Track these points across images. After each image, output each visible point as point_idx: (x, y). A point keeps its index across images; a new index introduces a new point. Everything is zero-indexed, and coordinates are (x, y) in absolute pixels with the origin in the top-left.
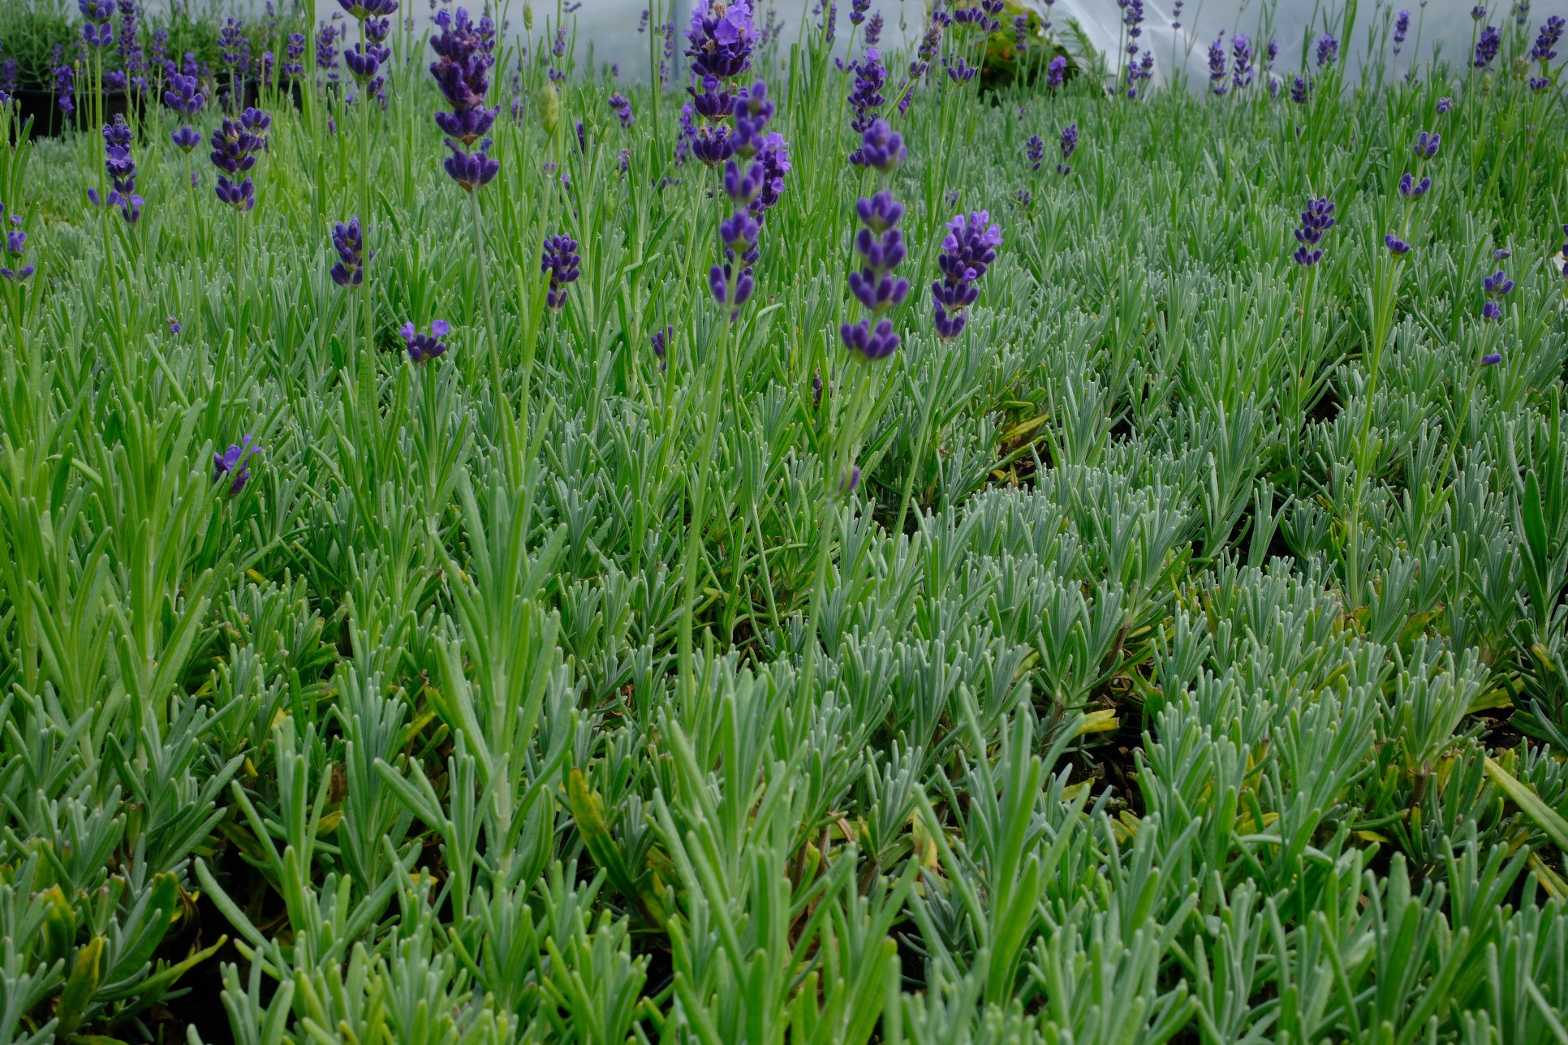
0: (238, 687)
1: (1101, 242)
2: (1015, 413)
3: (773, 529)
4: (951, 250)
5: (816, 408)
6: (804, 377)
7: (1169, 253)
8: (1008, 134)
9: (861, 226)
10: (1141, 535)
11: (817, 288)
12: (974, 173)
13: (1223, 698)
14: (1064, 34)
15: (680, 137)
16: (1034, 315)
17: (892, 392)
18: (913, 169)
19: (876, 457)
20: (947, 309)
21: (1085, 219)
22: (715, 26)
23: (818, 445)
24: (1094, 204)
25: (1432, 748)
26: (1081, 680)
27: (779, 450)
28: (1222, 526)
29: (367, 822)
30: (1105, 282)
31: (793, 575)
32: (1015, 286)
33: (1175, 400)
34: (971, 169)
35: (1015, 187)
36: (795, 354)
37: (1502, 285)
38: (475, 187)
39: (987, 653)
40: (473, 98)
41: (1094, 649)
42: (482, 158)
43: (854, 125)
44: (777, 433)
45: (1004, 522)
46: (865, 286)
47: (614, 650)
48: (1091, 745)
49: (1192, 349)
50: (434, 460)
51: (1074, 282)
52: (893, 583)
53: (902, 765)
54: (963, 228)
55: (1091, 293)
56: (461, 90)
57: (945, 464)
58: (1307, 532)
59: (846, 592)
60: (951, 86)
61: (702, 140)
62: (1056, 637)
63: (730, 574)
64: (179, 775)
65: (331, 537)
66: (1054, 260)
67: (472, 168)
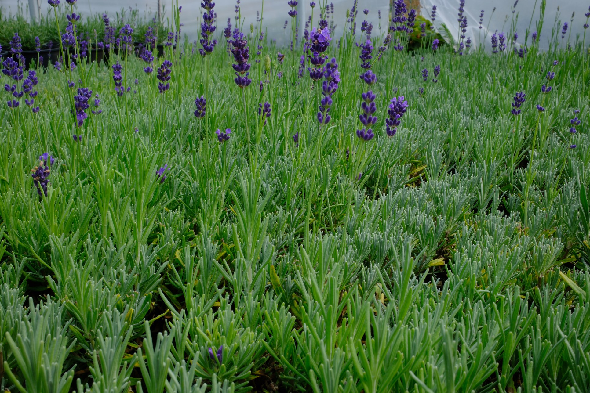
0: (167, 241)
1: (447, 106)
2: (415, 165)
3: (332, 199)
4: (392, 108)
5: (347, 160)
6: (343, 150)
7: (472, 111)
8: (417, 67)
9: (363, 101)
10: (453, 202)
11: (348, 121)
12: (404, 81)
13: (476, 250)
14: (440, 29)
15: (300, 68)
16: (423, 131)
17: (373, 155)
18: (382, 79)
19: (367, 177)
20: (390, 128)
21: (443, 98)
22: (318, 36)
23: (348, 173)
24: (446, 94)
25: (543, 269)
26: (432, 247)
27: (335, 172)
28: (484, 203)
29: (206, 282)
30: (448, 120)
31: (338, 215)
32: (416, 121)
33: (471, 161)
34: (404, 79)
35: (419, 86)
36: (340, 142)
37: (577, 122)
38: (244, 87)
39: (401, 237)
40: (244, 60)
41: (436, 237)
42: (246, 78)
43: (362, 66)
44: (334, 168)
45: (409, 198)
46: (364, 119)
47: (281, 235)
48: (436, 272)
49: (477, 143)
50: (225, 173)
51: (437, 120)
52: (371, 214)
53: (373, 269)
54: (396, 101)
55: (444, 124)
56: (241, 58)
57: (390, 180)
58: (513, 205)
59: (356, 218)
60: (395, 53)
61: (313, 72)
62: (424, 234)
63: (318, 214)
64: (150, 265)
65: (191, 197)
66: (430, 113)
67: (243, 81)
